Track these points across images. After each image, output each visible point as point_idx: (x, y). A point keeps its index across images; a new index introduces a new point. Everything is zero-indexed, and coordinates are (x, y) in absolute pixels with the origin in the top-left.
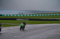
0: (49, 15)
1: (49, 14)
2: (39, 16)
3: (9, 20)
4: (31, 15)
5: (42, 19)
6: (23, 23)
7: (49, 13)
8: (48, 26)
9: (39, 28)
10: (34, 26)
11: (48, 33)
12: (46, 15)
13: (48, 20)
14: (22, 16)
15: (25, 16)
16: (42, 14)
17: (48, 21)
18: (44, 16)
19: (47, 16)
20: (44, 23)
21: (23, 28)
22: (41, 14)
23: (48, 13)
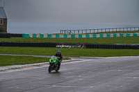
0: (132, 35)
1: (131, 32)
2: (108, 38)
3: (39, 46)
4: (91, 36)
5: (116, 46)
6: (56, 55)
7: (133, 30)
8: (130, 62)
9: (109, 67)
10: (97, 61)
11: (130, 79)
12: (125, 35)
13: (130, 47)
14: (69, 36)
15: (77, 37)
16: (116, 32)
17: (130, 50)
18: (121, 37)
19: (128, 37)
20: (119, 55)
21: (55, 67)
22: (113, 32)
23: (129, 30)
